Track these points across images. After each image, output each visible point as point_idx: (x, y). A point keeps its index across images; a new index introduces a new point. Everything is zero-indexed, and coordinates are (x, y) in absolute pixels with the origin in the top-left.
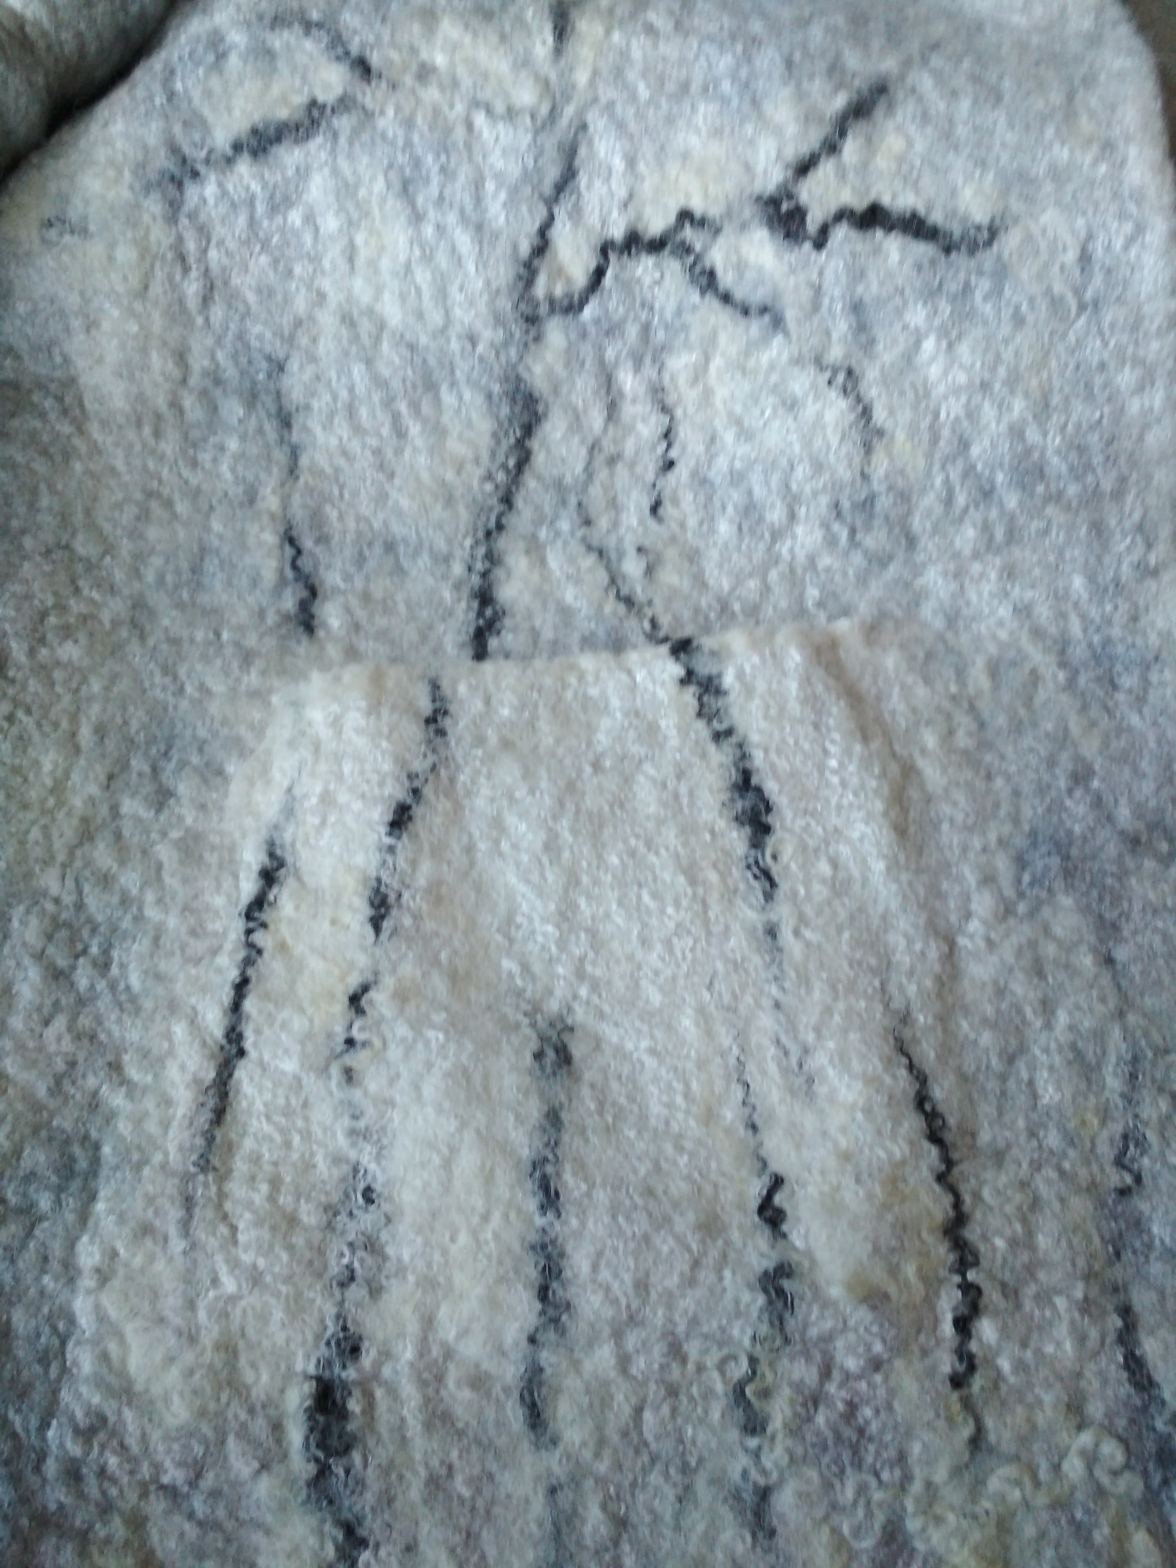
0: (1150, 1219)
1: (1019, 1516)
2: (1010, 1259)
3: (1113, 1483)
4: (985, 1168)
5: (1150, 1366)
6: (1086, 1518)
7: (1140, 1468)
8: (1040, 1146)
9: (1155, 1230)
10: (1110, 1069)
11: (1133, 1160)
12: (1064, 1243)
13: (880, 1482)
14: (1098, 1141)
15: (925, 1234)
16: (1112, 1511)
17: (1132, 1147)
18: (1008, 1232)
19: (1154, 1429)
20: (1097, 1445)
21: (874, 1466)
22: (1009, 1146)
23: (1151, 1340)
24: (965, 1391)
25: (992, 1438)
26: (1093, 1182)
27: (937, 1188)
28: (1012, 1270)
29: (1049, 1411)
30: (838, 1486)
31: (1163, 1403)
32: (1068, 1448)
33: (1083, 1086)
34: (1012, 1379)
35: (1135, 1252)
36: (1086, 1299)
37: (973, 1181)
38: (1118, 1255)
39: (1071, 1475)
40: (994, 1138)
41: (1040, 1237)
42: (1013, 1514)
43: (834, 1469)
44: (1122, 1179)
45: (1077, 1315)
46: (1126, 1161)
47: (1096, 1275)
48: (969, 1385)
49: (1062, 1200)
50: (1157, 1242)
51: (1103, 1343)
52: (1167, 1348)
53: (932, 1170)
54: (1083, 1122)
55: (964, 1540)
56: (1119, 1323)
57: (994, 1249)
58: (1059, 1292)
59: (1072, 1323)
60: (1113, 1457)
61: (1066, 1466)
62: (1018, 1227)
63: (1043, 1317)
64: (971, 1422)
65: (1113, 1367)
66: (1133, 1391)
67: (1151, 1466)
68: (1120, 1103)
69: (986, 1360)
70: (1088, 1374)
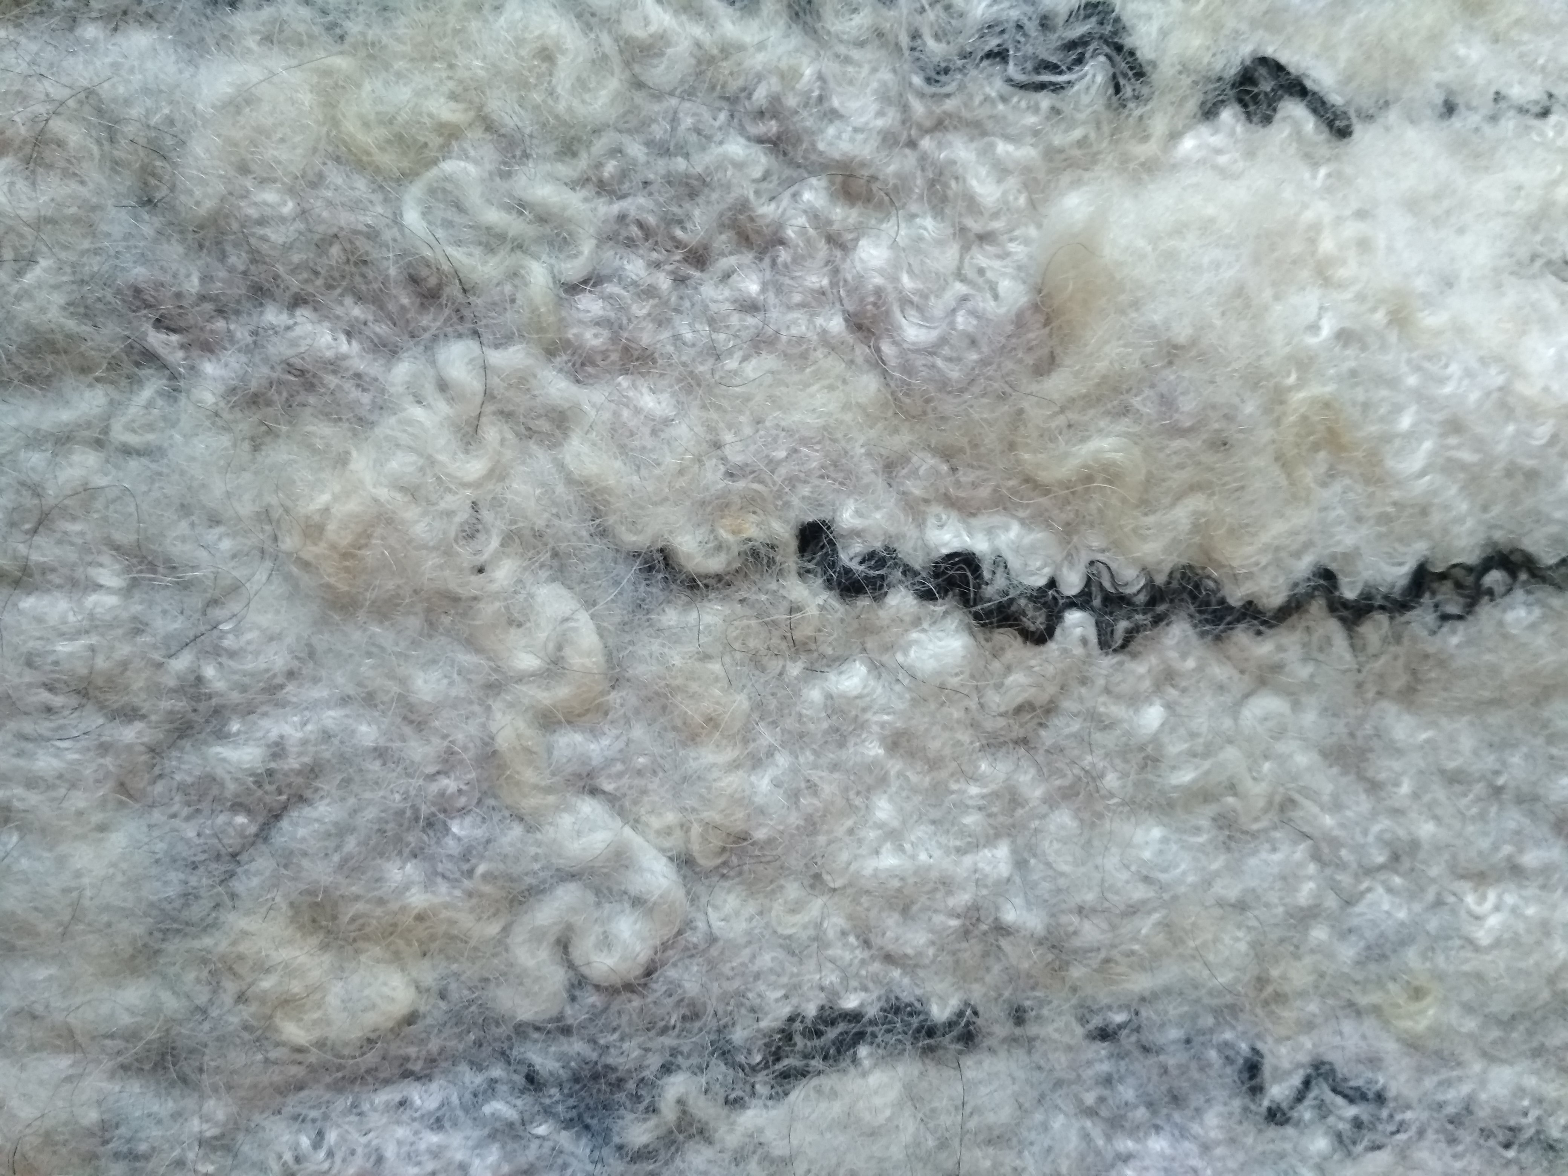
0: (1183, 1133)
1: (467, 659)
2: (1107, 740)
3: (537, 936)
4: (1331, 711)
5: (828, 1081)
6: (451, 846)
7: (574, 1015)
8: (1369, 871)
9: (1158, 1144)
10: (1531, 1082)
11: (1323, 1110)
12: (1140, 893)
13: (573, 289)
14: (1370, 1024)
15: (1196, 502)
16: (466, 921)
17: (1351, 1111)
18: (1175, 747)
19: (667, 1069)
20: (637, 902)
21: (617, 276)
22: (1374, 787)
23: (893, 1094)
24: (791, 560)
25: (671, 617)
26: (1280, 998)
27: (1304, 566)
28: (1084, 742)
29: (732, 782)
30: (564, 170)
31: (734, 1103)
32: (636, 824)
33: (1499, 1005)
34: (814, 694)
35: (1108, 1081)
36: (1001, 929)
37: (1304, 672)
38: (1104, 1034)
39: (566, 820)
40: (1397, 751)
41: (1157, 833)
42: (471, 643)
43: (610, 168)
44: (1280, 1076)
45: (962, 899)
46: (1321, 1090)
47: (1058, 969)
48: (803, 573)
49: (1241, 906)
50: (1127, 1145)
51: (889, 958)
52: (873, 1133)
53: (1350, 557)
54: (1418, 993)
55: (412, 492)
56: (939, 1013)
57: (1135, 700)
58: (1020, 864)
59: (946, 884)
60: (606, 942)
61: (588, 807)
62: (1186, 776)
63: (964, 808)
64: (715, 564)
65: (832, 978)
66: (768, 1022)
67: (577, 1046)
68: (1454, 1096)
69: (866, 630)
70: (817, 905)
